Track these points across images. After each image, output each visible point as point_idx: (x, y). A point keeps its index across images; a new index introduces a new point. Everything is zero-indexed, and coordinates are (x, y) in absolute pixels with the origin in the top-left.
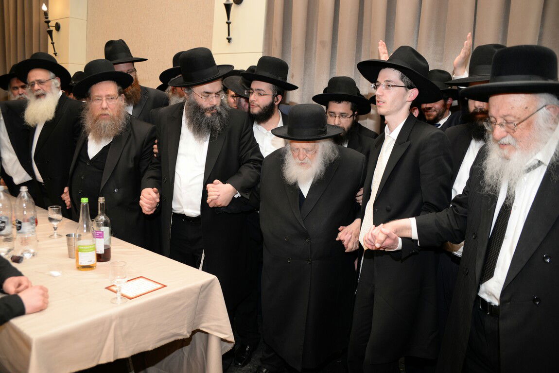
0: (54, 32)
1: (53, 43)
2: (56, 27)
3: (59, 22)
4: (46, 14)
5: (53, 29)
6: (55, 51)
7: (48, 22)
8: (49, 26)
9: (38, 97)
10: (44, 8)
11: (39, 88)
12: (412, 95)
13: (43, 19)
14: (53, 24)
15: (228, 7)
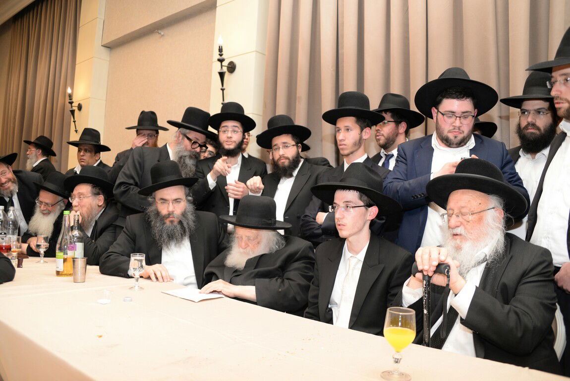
0: (77, 112)
1: (74, 122)
2: (78, 107)
3: (81, 103)
4: (70, 96)
5: (76, 109)
6: (76, 129)
7: (71, 103)
8: (72, 107)
10: (69, 91)
12: (372, 214)
13: (68, 100)
14: (75, 104)
15: (222, 75)
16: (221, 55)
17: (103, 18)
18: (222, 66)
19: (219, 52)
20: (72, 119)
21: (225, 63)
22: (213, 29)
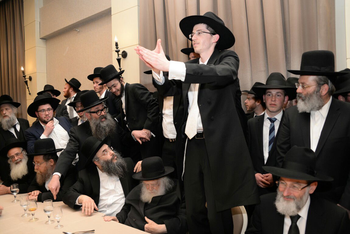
0: (29, 82)
1: (28, 88)
3: (31, 75)
4: (23, 72)
5: (28, 80)
6: (29, 92)
7: (25, 77)
8: (25, 79)
9: (17, 163)
10: (22, 69)
11: (18, 158)
13: (22, 75)
14: (27, 77)
15: (119, 60)
16: (117, 48)
17: (39, 21)
18: (118, 55)
19: (116, 46)
20: (27, 87)
21: (120, 53)
22: (110, 28)
